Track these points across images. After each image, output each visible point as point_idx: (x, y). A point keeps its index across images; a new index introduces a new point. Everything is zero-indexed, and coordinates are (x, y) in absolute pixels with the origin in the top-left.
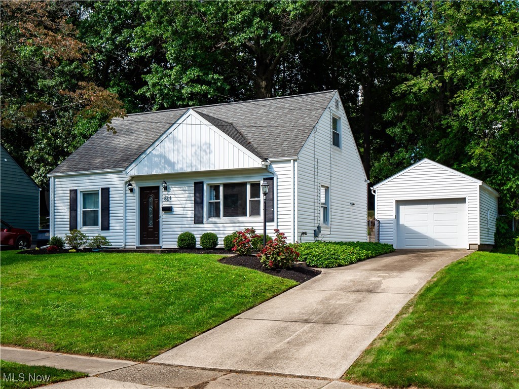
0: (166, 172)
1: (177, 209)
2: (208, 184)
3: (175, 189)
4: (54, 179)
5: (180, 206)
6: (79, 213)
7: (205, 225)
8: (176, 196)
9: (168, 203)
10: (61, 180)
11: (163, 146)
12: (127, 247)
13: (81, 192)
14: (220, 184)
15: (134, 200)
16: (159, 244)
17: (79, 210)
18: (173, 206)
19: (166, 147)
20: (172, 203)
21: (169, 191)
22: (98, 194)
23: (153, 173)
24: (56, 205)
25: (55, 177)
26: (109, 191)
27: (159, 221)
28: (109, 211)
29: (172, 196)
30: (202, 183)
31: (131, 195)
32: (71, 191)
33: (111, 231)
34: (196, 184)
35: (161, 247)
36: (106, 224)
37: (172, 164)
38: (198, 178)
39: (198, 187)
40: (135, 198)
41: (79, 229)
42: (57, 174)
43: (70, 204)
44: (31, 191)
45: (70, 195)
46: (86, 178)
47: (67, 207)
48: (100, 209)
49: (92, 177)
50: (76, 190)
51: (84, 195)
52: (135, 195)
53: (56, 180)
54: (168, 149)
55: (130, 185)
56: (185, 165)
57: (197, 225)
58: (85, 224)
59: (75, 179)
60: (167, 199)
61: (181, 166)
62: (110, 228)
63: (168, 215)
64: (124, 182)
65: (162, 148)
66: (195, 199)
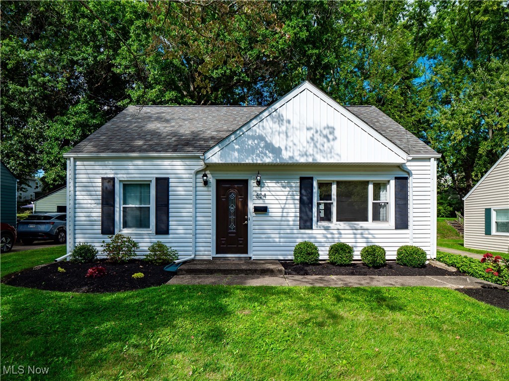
0: (267, 161)
1: (275, 211)
2: (318, 181)
3: (270, 185)
4: (75, 162)
5: (279, 206)
6: (117, 209)
7: (314, 232)
8: (273, 193)
9: (261, 201)
10: (85, 163)
11: (263, 126)
12: (198, 258)
13: (120, 181)
14: (333, 181)
15: (209, 196)
16: (247, 253)
17: (117, 205)
18: (269, 206)
19: (268, 127)
20: (267, 202)
21: (262, 187)
22: (149, 185)
23: (247, 161)
24: (77, 197)
25: (76, 159)
26: (168, 183)
27: (247, 225)
28: (168, 209)
29: (267, 193)
30: (312, 179)
31: (205, 189)
32: (103, 179)
33: (171, 236)
34: (302, 179)
35: (250, 258)
36: (163, 226)
37: (277, 151)
38: (306, 173)
39: (306, 184)
40: (210, 193)
41: (117, 232)
42: (80, 155)
43: (102, 197)
44: (7, 181)
45: (103, 184)
46: (129, 163)
47: (98, 201)
48: (152, 206)
49: (140, 162)
50: (114, 179)
51: (125, 186)
52: (210, 189)
53: (78, 163)
54: (270, 131)
55: (205, 175)
56: (296, 154)
57: (303, 231)
58: (125, 225)
59: (111, 163)
60: (259, 197)
61: (291, 155)
62: (170, 231)
63: (261, 217)
64: (193, 171)
65: (261, 128)
66: (300, 198)
